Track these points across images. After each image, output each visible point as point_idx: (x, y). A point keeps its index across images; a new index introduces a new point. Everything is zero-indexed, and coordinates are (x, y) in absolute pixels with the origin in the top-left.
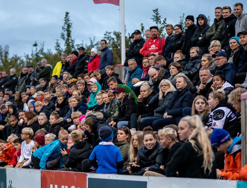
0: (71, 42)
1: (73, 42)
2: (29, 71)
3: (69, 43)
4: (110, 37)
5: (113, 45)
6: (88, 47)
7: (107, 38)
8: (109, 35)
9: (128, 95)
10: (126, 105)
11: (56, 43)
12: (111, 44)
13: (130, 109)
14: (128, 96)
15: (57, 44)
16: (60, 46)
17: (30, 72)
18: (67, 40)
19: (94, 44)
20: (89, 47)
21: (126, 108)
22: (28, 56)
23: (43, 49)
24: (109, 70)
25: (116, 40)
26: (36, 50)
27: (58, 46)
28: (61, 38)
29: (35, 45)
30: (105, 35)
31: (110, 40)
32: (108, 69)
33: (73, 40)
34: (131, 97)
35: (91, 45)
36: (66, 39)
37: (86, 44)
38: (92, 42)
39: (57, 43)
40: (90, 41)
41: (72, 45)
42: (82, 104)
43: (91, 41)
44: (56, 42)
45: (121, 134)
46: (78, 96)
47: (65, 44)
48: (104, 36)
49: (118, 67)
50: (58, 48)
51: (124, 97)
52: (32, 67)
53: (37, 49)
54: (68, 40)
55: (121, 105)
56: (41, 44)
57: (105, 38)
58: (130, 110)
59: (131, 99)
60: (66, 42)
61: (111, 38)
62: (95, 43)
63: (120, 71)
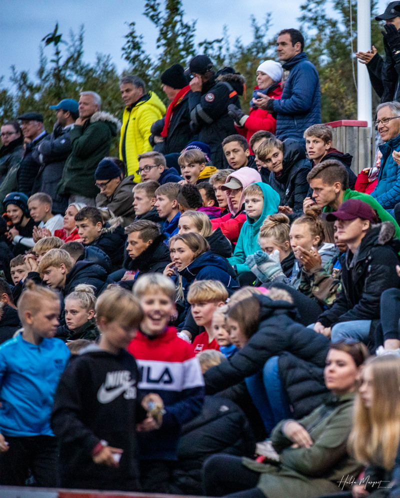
0: (183, 34)
1: (190, 33)
2: (29, 134)
3: (176, 36)
4: (323, 17)
5: (334, 47)
6: (245, 51)
7: (311, 19)
8: (318, 8)
9: (380, 228)
10: (370, 262)
11: (127, 36)
12: (324, 42)
13: (381, 278)
14: (378, 233)
15: (130, 39)
16: (143, 48)
17: (31, 137)
18: (165, 25)
19: (265, 40)
20: (249, 50)
21: (369, 273)
22: (24, 76)
23: (80, 54)
24: (314, 141)
25: (342, 28)
26: (55, 58)
27: (136, 46)
28: (145, 16)
29: (54, 39)
30: (303, 8)
31: (321, 29)
32: (311, 139)
33: (190, 24)
34: (387, 235)
35: (255, 45)
36: (162, 21)
37: (238, 41)
38: (261, 33)
39: (131, 34)
40: (253, 29)
41: (185, 43)
42: (208, 260)
43: (257, 30)
44: (128, 31)
45: (341, 364)
46: (193, 230)
47: (159, 40)
48: (301, 13)
49: (344, 128)
50: (134, 53)
51: (363, 235)
52: (39, 119)
53: (57, 53)
54: (170, 23)
55: (354, 261)
56: (72, 35)
57: (303, 18)
58: (380, 282)
59: (386, 244)
60: (163, 34)
61: (323, 22)
62: (269, 36)
63: (352, 142)
